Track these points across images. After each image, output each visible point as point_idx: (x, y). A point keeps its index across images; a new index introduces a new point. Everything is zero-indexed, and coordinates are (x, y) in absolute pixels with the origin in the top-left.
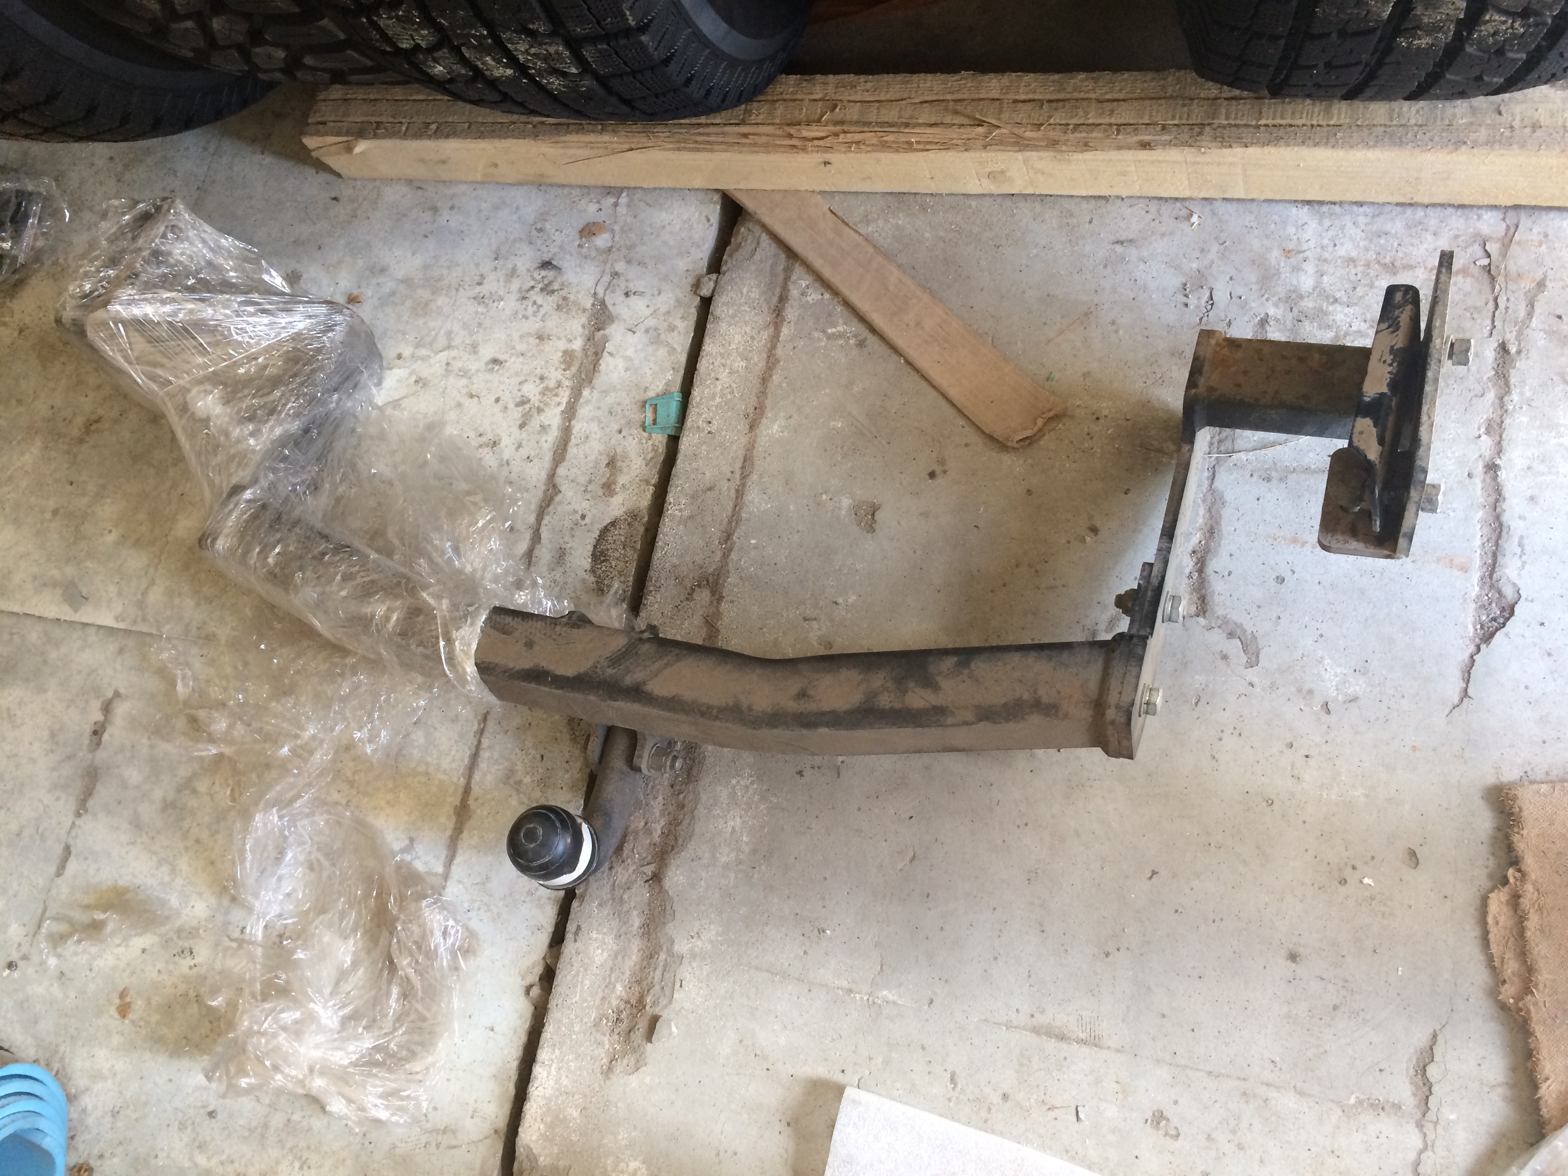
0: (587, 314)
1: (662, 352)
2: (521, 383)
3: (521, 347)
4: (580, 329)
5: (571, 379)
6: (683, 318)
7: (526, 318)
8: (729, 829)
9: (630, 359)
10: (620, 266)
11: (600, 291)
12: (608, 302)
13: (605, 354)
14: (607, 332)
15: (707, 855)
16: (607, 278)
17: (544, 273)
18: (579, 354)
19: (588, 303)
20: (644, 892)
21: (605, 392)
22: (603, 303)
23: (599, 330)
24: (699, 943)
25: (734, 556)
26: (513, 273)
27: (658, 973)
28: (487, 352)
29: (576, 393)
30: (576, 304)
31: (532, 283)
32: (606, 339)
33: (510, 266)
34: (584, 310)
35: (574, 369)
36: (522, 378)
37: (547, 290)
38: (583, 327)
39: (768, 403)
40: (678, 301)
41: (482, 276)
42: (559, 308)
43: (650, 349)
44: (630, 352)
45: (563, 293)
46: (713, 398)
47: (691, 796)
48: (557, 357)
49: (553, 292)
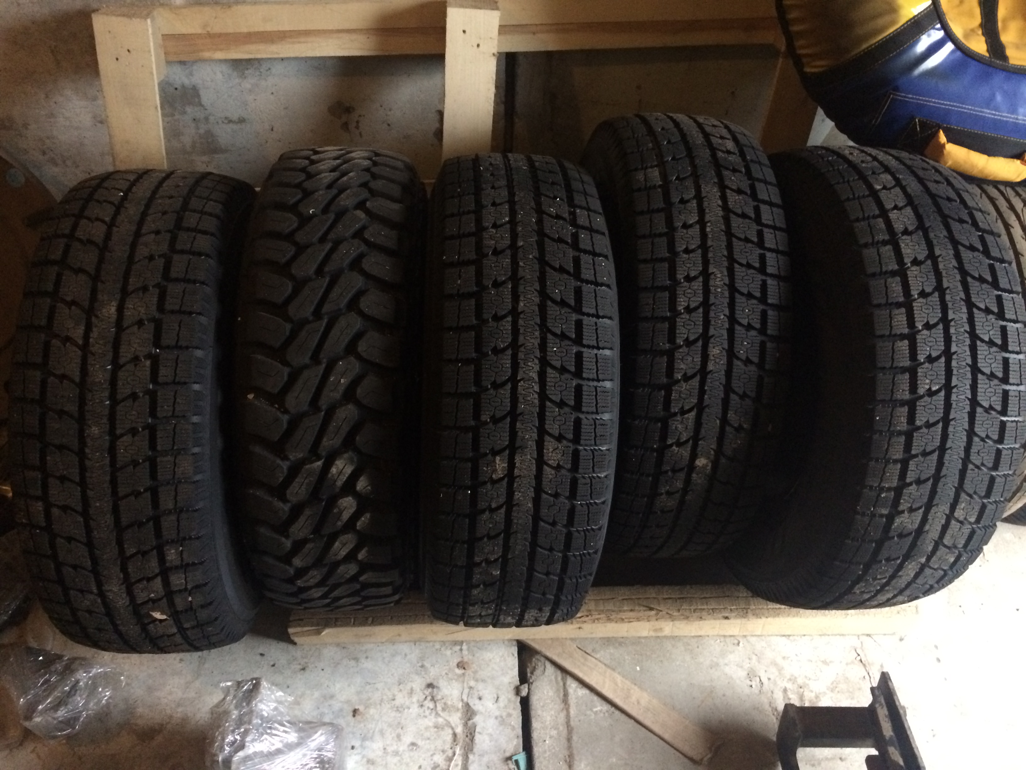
0: (460, 712)
1: (508, 729)
2: (432, 755)
3: (427, 734)
4: (459, 721)
5: (460, 750)
6: (514, 709)
7: (425, 717)
9: (491, 735)
10: (472, 683)
11: (465, 699)
12: (471, 704)
13: (476, 734)
14: (474, 720)
16: (466, 691)
17: (430, 690)
18: (461, 735)
19: (460, 705)
21: (481, 755)
22: (467, 705)
23: (469, 719)
26: (411, 692)
28: (408, 739)
29: (466, 757)
30: (453, 706)
31: (424, 697)
32: (475, 726)
33: (408, 687)
34: (458, 710)
35: (460, 744)
36: (431, 753)
37: (434, 701)
38: (460, 719)
39: (575, 752)
40: (509, 700)
41: (394, 695)
42: (443, 709)
43: (501, 728)
44: (490, 730)
45: (443, 701)
46: (545, 752)
48: (449, 738)
49: (437, 701)
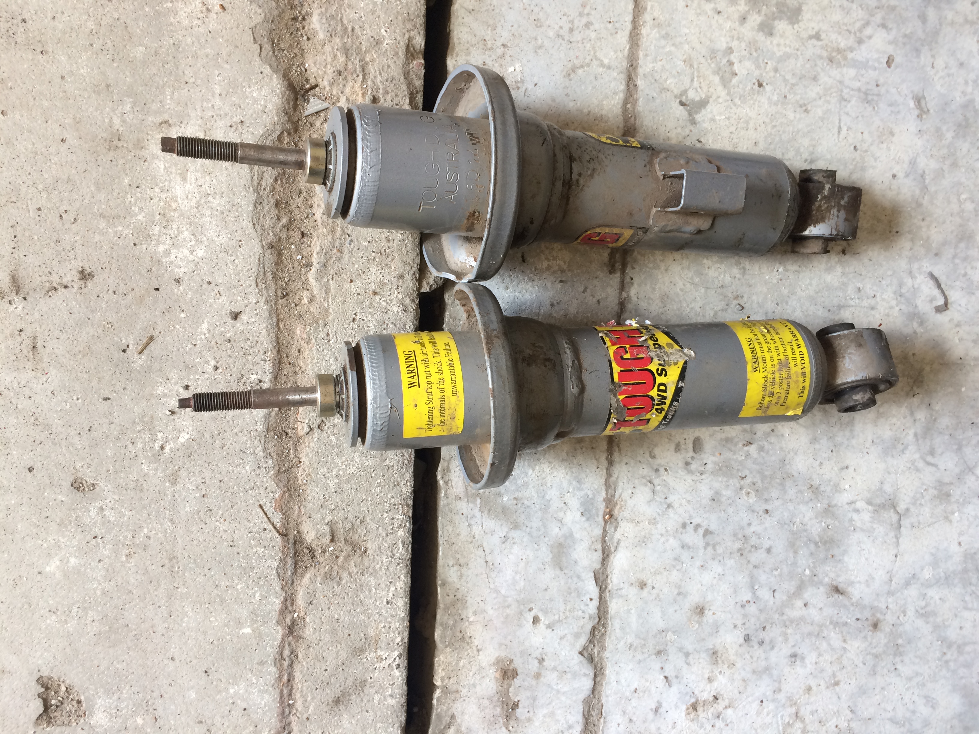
20: (314, 70)
25: (276, 603)
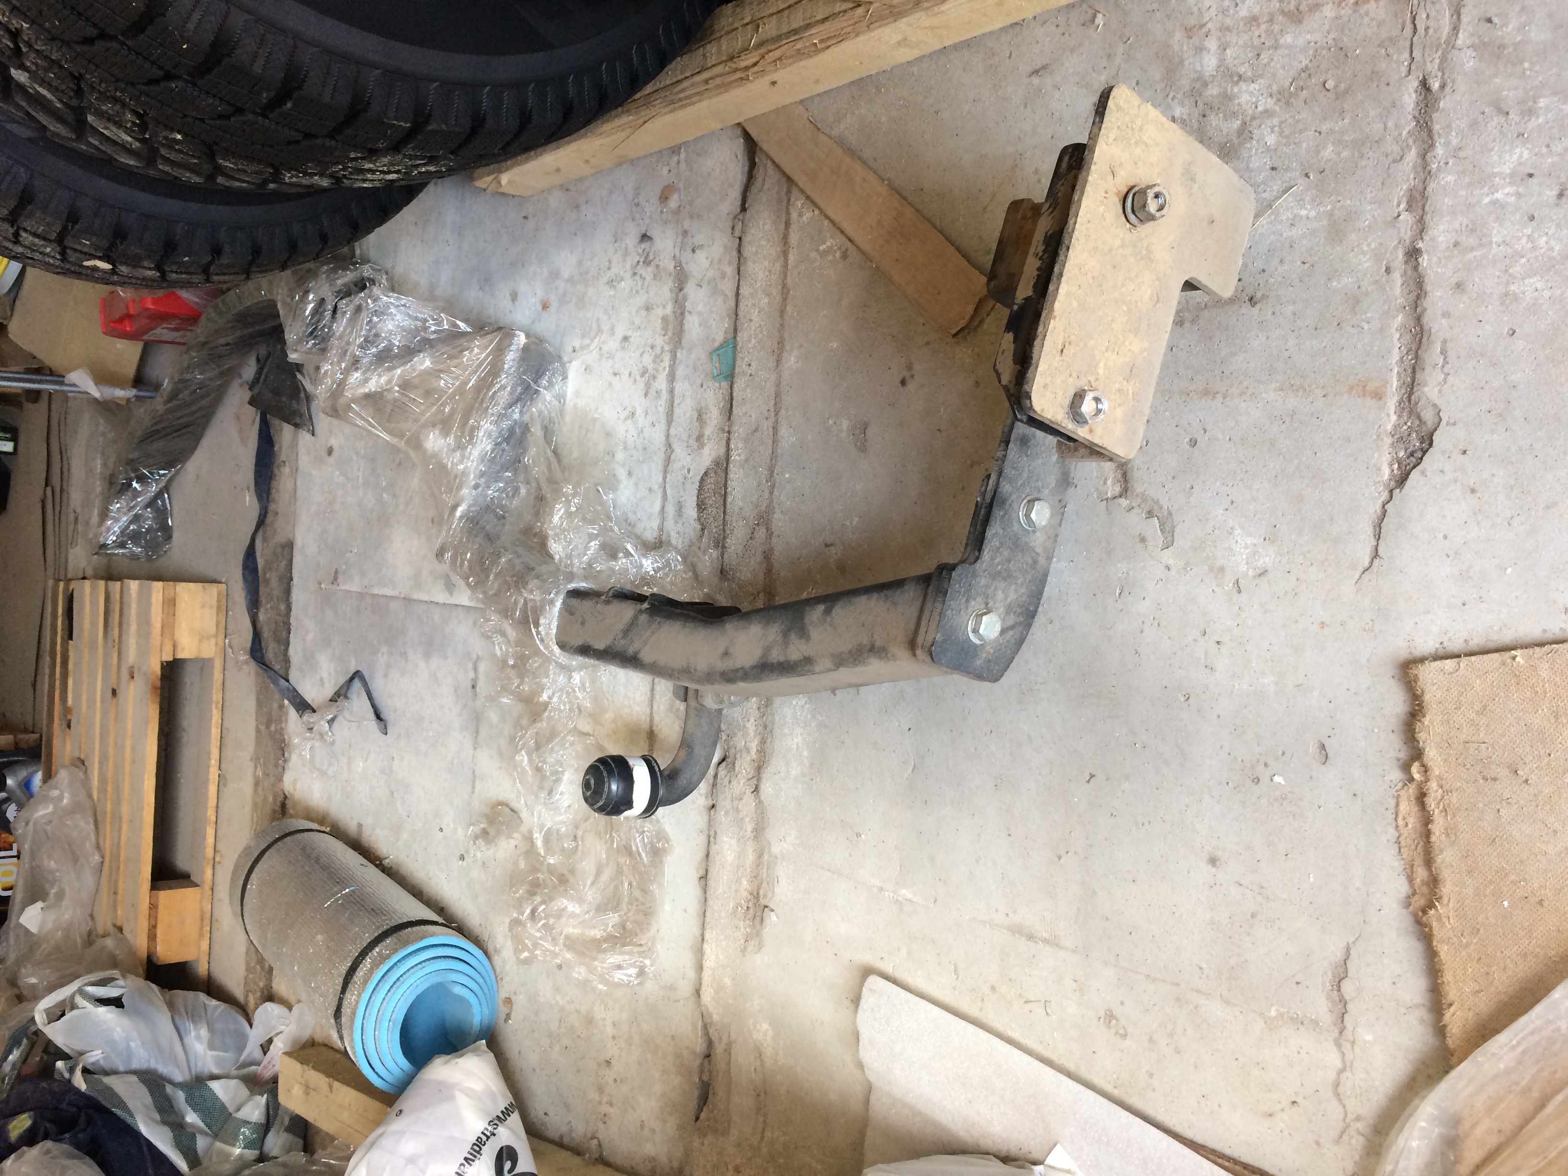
0: (672, 278)
1: (720, 301)
2: (641, 355)
3: (638, 321)
4: (669, 294)
5: (669, 343)
6: (728, 262)
7: (637, 292)
8: (795, 746)
9: (700, 314)
10: (687, 224)
11: (678, 253)
12: (683, 261)
13: (687, 314)
14: (685, 291)
15: (783, 769)
16: (680, 239)
17: (643, 246)
18: (671, 318)
19: (671, 266)
21: (690, 351)
22: (680, 264)
23: (681, 290)
24: (785, 846)
26: (626, 253)
27: (765, 870)
28: (620, 332)
29: (674, 357)
30: (665, 269)
31: (637, 258)
32: (685, 299)
33: (624, 245)
34: (670, 274)
35: (670, 334)
36: (641, 351)
37: (647, 263)
38: (671, 290)
39: (786, 335)
40: (725, 247)
41: (610, 261)
42: (655, 277)
43: (712, 300)
44: (700, 307)
45: (656, 262)
46: (750, 341)
47: (770, 718)
48: (658, 324)
49: (650, 262)
